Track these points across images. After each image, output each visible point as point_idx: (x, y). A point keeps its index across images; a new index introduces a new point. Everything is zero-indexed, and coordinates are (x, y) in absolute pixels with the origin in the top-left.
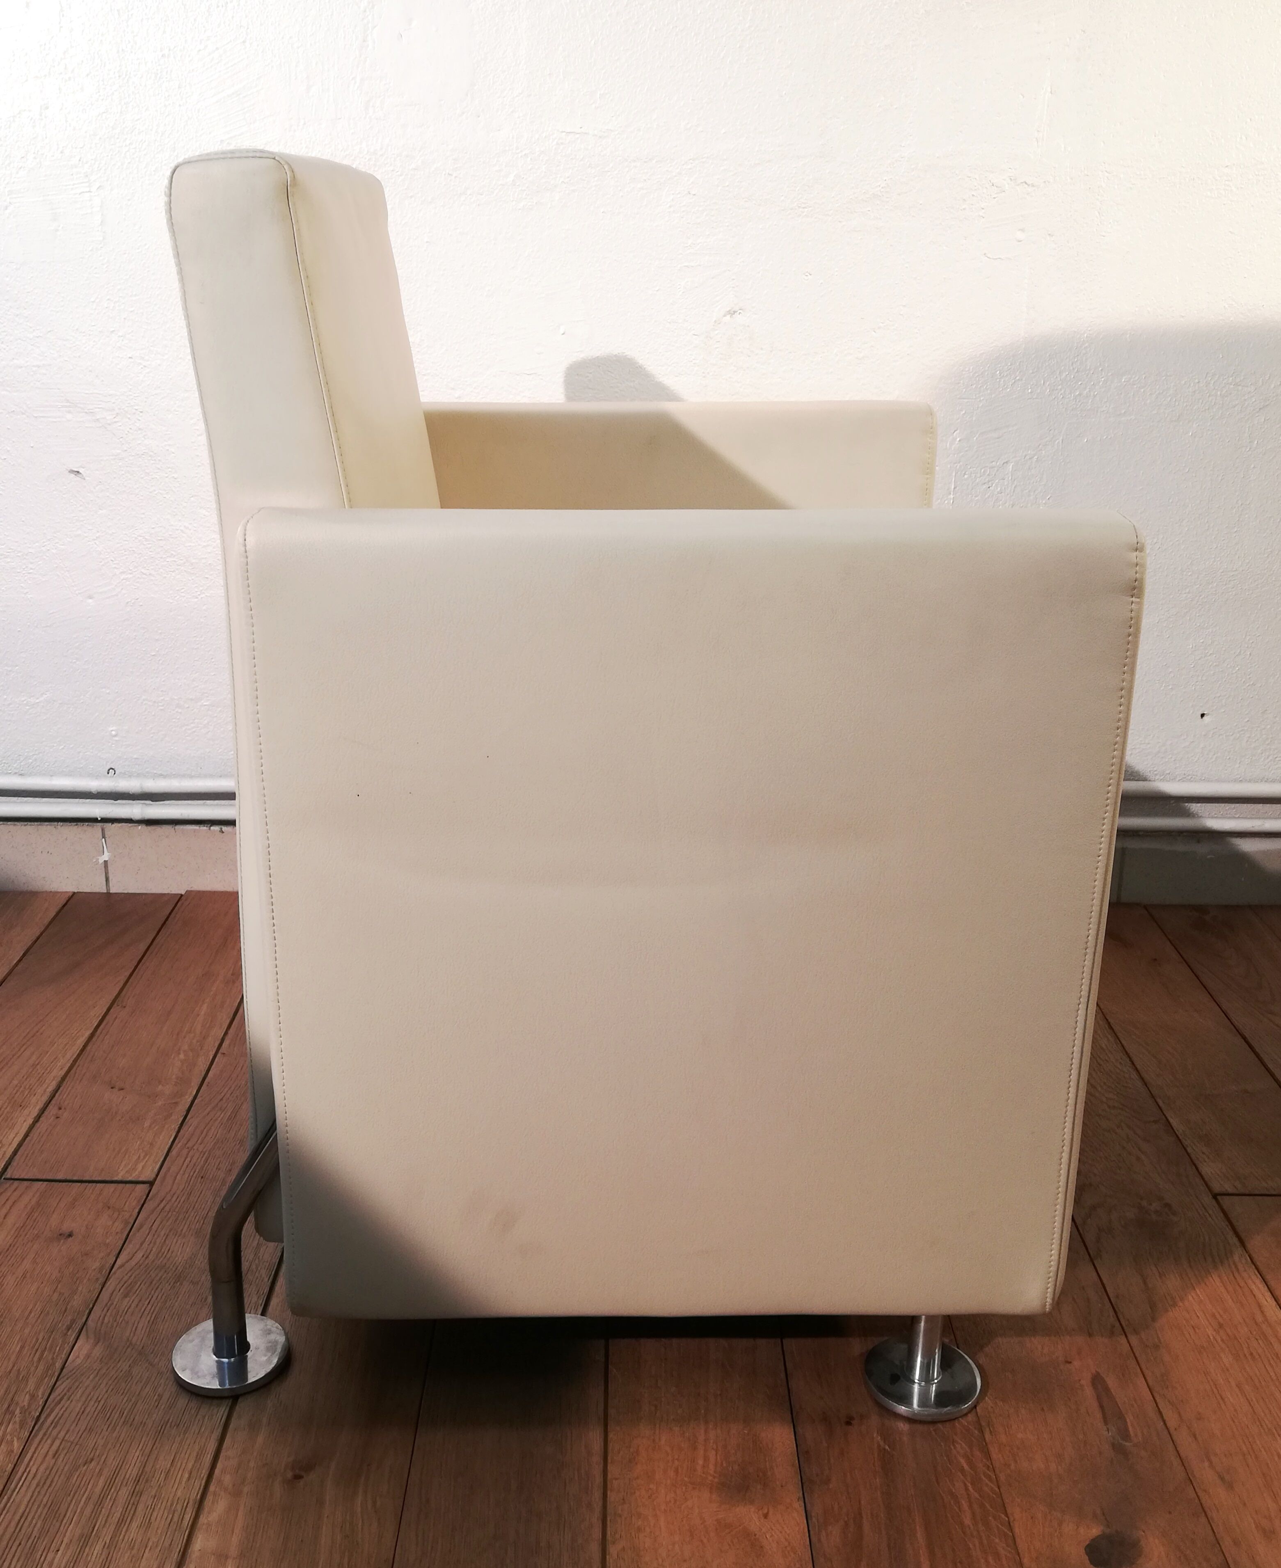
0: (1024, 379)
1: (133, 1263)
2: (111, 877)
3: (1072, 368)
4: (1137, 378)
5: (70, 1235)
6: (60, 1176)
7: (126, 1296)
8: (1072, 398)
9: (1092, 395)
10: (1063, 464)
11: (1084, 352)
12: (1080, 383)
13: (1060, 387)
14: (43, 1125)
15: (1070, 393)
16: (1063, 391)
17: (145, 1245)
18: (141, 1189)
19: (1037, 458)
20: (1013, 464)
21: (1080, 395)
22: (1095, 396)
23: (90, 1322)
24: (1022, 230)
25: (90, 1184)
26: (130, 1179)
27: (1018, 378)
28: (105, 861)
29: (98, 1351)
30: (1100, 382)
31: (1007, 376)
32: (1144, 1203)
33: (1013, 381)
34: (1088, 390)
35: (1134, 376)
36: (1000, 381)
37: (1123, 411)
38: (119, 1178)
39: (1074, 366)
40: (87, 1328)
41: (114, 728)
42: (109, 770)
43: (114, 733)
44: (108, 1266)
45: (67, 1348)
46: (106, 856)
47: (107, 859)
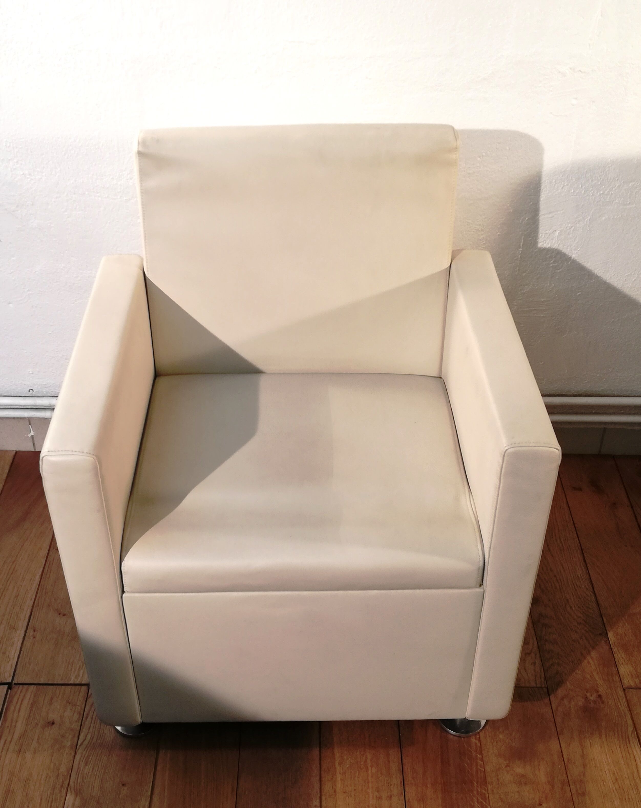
0: (569, 185)
1: (86, 743)
2: (36, 443)
3: (599, 178)
4: (638, 184)
5: (53, 723)
6: (42, 681)
7: (86, 765)
8: (598, 195)
9: (610, 193)
10: (589, 231)
11: (608, 169)
12: (604, 187)
13: (591, 189)
14: (28, 643)
15: (597, 193)
16: (592, 191)
17: (91, 729)
18: (84, 688)
19: (574, 228)
20: (559, 231)
21: (603, 193)
22: (612, 194)
23: (71, 783)
24: (576, 99)
25: (58, 686)
26: (77, 682)
27: (566, 184)
28: (32, 436)
29: (78, 802)
30: (615, 186)
31: (559, 183)
32: (588, 695)
33: (563, 186)
34: (608, 191)
35: (637, 183)
36: (555, 186)
37: (628, 203)
38: (71, 682)
39: (601, 177)
40: (70, 787)
41: (31, 370)
42: (30, 390)
43: (31, 372)
44: (75, 744)
45: (63, 799)
46: (32, 433)
47: (33, 435)
